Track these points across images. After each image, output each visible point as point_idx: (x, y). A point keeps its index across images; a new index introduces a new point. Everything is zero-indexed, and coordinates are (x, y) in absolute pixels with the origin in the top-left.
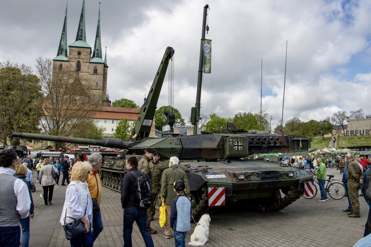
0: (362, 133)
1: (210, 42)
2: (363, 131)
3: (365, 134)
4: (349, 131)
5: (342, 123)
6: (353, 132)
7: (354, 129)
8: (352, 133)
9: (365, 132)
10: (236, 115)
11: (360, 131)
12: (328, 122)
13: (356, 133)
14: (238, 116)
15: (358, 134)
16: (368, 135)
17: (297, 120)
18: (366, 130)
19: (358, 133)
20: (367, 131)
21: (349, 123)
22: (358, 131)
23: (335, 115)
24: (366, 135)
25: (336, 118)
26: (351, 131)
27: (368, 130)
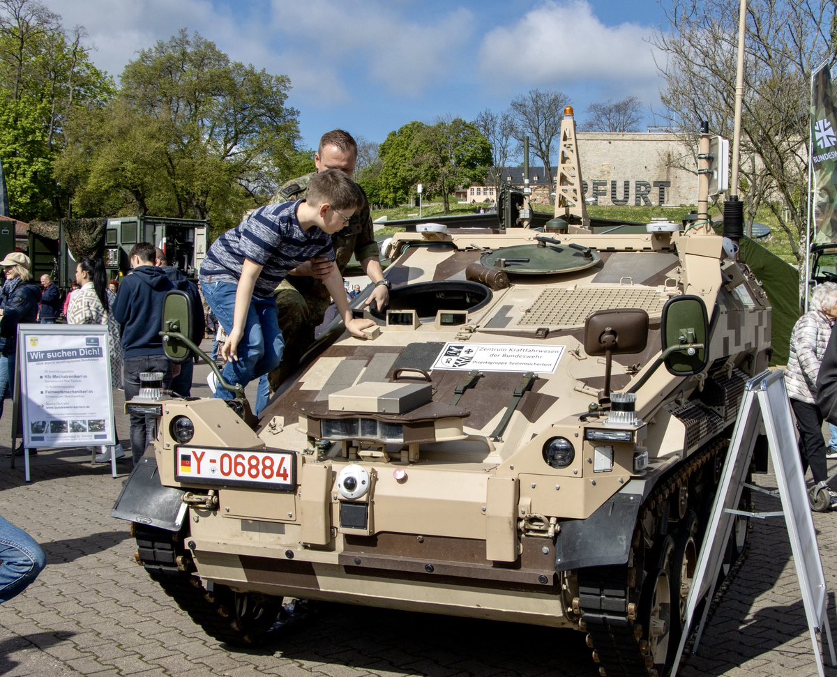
0: (620, 196)
2: (627, 184)
3: (632, 201)
5: (547, 147)
7: (591, 176)
9: (632, 191)
11: (614, 184)
13: (597, 193)
16: (643, 203)
18: (639, 184)
20: (643, 188)
22: (604, 184)
23: (518, 106)
24: (638, 205)
25: (519, 121)
27: (646, 184)
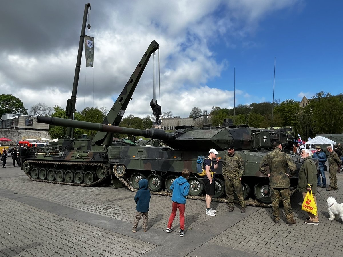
1: (93, 39)
2: (173, 127)
4: (163, 127)
6: (166, 127)
7: (166, 125)
8: (165, 129)
10: (84, 109)
11: (170, 127)
12: (149, 119)
13: (168, 129)
14: (86, 110)
15: (169, 130)
17: (132, 116)
19: (169, 128)
21: (163, 121)
26: (164, 127)
